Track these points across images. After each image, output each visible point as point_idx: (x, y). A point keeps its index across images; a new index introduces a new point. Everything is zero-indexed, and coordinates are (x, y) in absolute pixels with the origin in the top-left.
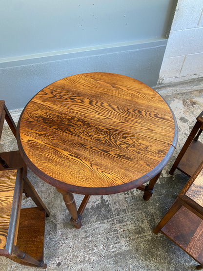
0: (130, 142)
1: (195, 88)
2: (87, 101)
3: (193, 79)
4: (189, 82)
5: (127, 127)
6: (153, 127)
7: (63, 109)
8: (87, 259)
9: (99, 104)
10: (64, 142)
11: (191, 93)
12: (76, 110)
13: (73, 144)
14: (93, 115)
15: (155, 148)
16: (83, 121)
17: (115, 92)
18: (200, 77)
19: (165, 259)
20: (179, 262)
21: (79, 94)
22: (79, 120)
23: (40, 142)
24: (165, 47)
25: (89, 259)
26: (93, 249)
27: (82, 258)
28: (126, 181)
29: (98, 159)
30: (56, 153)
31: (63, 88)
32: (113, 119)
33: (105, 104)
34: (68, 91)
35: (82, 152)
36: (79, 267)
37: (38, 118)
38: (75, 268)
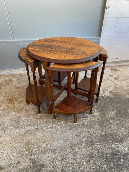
1: (117, 65)
3: (116, 61)
4: (114, 63)
6: (89, 48)
8: (54, 127)
9: (65, 43)
11: (115, 66)
13: (52, 51)
15: (89, 52)
16: (57, 46)
17: (73, 41)
18: (120, 60)
19: (99, 129)
20: (107, 131)
22: (55, 46)
23: (37, 49)
25: (55, 127)
26: (57, 123)
27: (51, 126)
29: (63, 54)
33: (68, 43)
34: (51, 40)
35: (56, 52)
36: (49, 130)
37: (37, 45)
38: (47, 130)
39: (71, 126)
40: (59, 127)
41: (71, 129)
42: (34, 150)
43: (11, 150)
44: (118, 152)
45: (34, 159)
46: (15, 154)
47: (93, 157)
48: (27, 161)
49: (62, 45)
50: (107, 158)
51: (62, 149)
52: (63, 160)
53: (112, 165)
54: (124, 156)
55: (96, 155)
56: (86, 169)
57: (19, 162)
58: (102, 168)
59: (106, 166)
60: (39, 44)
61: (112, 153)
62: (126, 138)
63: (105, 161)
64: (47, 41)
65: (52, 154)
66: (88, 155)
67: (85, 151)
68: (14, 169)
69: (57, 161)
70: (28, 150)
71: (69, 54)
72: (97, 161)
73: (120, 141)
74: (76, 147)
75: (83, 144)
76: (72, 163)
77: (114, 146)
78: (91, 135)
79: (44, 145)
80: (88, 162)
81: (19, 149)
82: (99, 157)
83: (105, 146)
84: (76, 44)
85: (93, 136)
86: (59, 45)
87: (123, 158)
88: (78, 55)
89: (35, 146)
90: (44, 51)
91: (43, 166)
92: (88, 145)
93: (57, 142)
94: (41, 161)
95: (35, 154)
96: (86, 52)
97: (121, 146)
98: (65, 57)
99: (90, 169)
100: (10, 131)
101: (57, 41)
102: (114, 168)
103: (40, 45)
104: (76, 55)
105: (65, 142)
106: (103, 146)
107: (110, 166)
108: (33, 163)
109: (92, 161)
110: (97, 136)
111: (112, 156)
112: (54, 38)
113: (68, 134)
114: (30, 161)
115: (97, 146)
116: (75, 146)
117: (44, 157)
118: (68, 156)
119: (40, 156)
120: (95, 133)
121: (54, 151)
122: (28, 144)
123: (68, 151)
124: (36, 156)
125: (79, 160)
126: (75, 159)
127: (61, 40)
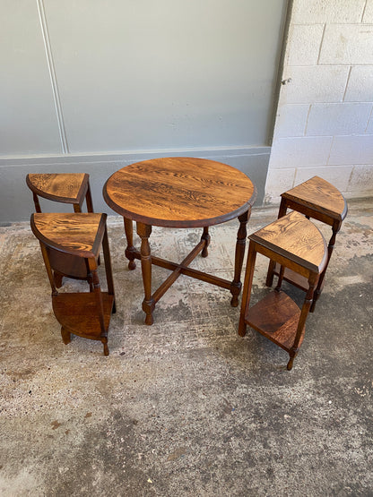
0: (209, 199)
2: (172, 174)
5: (208, 191)
6: (232, 192)
7: (147, 178)
8: (156, 352)
9: (184, 176)
10: (148, 196)
12: (161, 179)
13: (155, 197)
14: (177, 182)
15: (231, 203)
16: (167, 186)
17: (200, 170)
20: (267, 362)
21: (164, 170)
22: (162, 184)
23: (125, 194)
24: (269, 156)
25: (159, 351)
26: (164, 344)
27: (151, 350)
28: (200, 218)
29: (177, 207)
30: (139, 201)
31: (150, 165)
32: (197, 186)
33: (190, 177)
34: (154, 167)
35: (163, 202)
36: (146, 358)
37: (124, 181)
38: (142, 358)
39: (191, 351)
40: (166, 352)
41: (191, 357)
42: (117, 395)
43: (73, 393)
44: (282, 402)
45: (117, 411)
46: (80, 401)
47: (231, 409)
48: (104, 413)
49: (176, 182)
50: (257, 412)
51: (171, 394)
52: (172, 412)
53: (266, 424)
54: (292, 410)
55: (236, 407)
56: (215, 429)
57: (89, 415)
58: (246, 429)
59: (253, 425)
60: (129, 179)
61: (269, 403)
62: (301, 378)
63: (254, 417)
64: (146, 170)
65: (152, 402)
66: (221, 405)
67: (217, 399)
68: (81, 425)
69: (161, 415)
70: (105, 394)
71: (190, 207)
72: (239, 417)
73: (289, 382)
74: (200, 392)
75: (213, 386)
76: (189, 419)
77: (276, 391)
78: (231, 369)
79: (135, 386)
80: (221, 417)
81: (87, 392)
82: (243, 409)
83: (257, 390)
84: (206, 181)
85: (236, 372)
86: (170, 181)
87: (288, 414)
88: (207, 210)
89: (119, 387)
90: (139, 199)
91: (135, 422)
92: (223, 388)
93: (162, 382)
94: (132, 414)
95: (120, 402)
96: (223, 203)
97: (288, 391)
98: (181, 215)
99: (223, 429)
100: (69, 359)
101: (167, 171)
102: (269, 430)
103: (130, 183)
104: (202, 210)
105: (178, 382)
106: (254, 390)
107: (261, 426)
108: (116, 418)
109: (228, 417)
110: (244, 372)
111: (268, 410)
112: (160, 161)
113: (184, 367)
114: (109, 413)
115: (241, 390)
116: (197, 389)
117: (136, 406)
118: (182, 407)
119: (129, 405)
120: (240, 366)
121: (156, 398)
122: (104, 383)
123: (184, 398)
124: (121, 405)
125: (203, 415)
126: (195, 413)
127: (174, 168)
